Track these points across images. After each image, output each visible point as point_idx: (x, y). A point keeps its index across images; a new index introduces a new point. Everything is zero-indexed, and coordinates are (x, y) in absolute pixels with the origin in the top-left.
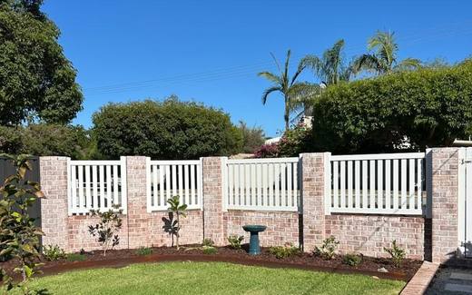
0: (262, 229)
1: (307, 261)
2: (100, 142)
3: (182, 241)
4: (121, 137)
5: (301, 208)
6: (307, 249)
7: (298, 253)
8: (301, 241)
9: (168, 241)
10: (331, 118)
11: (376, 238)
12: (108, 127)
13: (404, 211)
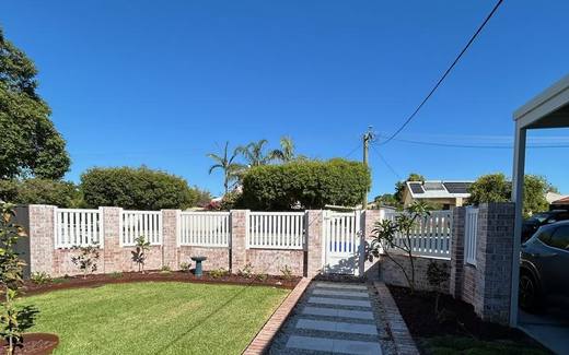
0: (204, 259)
1: (233, 279)
2: (86, 195)
3: (146, 268)
4: (103, 192)
5: (230, 245)
6: (234, 272)
7: (228, 274)
8: (230, 267)
9: (136, 267)
10: (254, 187)
11: (276, 264)
12: (93, 184)
13: (292, 247)
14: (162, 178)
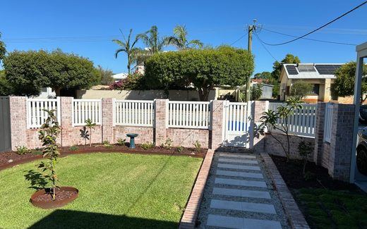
0: (136, 135)
1: (156, 151)
3: (93, 142)
4: (23, 73)
5: (154, 124)
6: (157, 145)
7: (153, 147)
8: (154, 140)
11: (188, 139)
12: (14, 66)
13: (201, 127)
14: (74, 60)
